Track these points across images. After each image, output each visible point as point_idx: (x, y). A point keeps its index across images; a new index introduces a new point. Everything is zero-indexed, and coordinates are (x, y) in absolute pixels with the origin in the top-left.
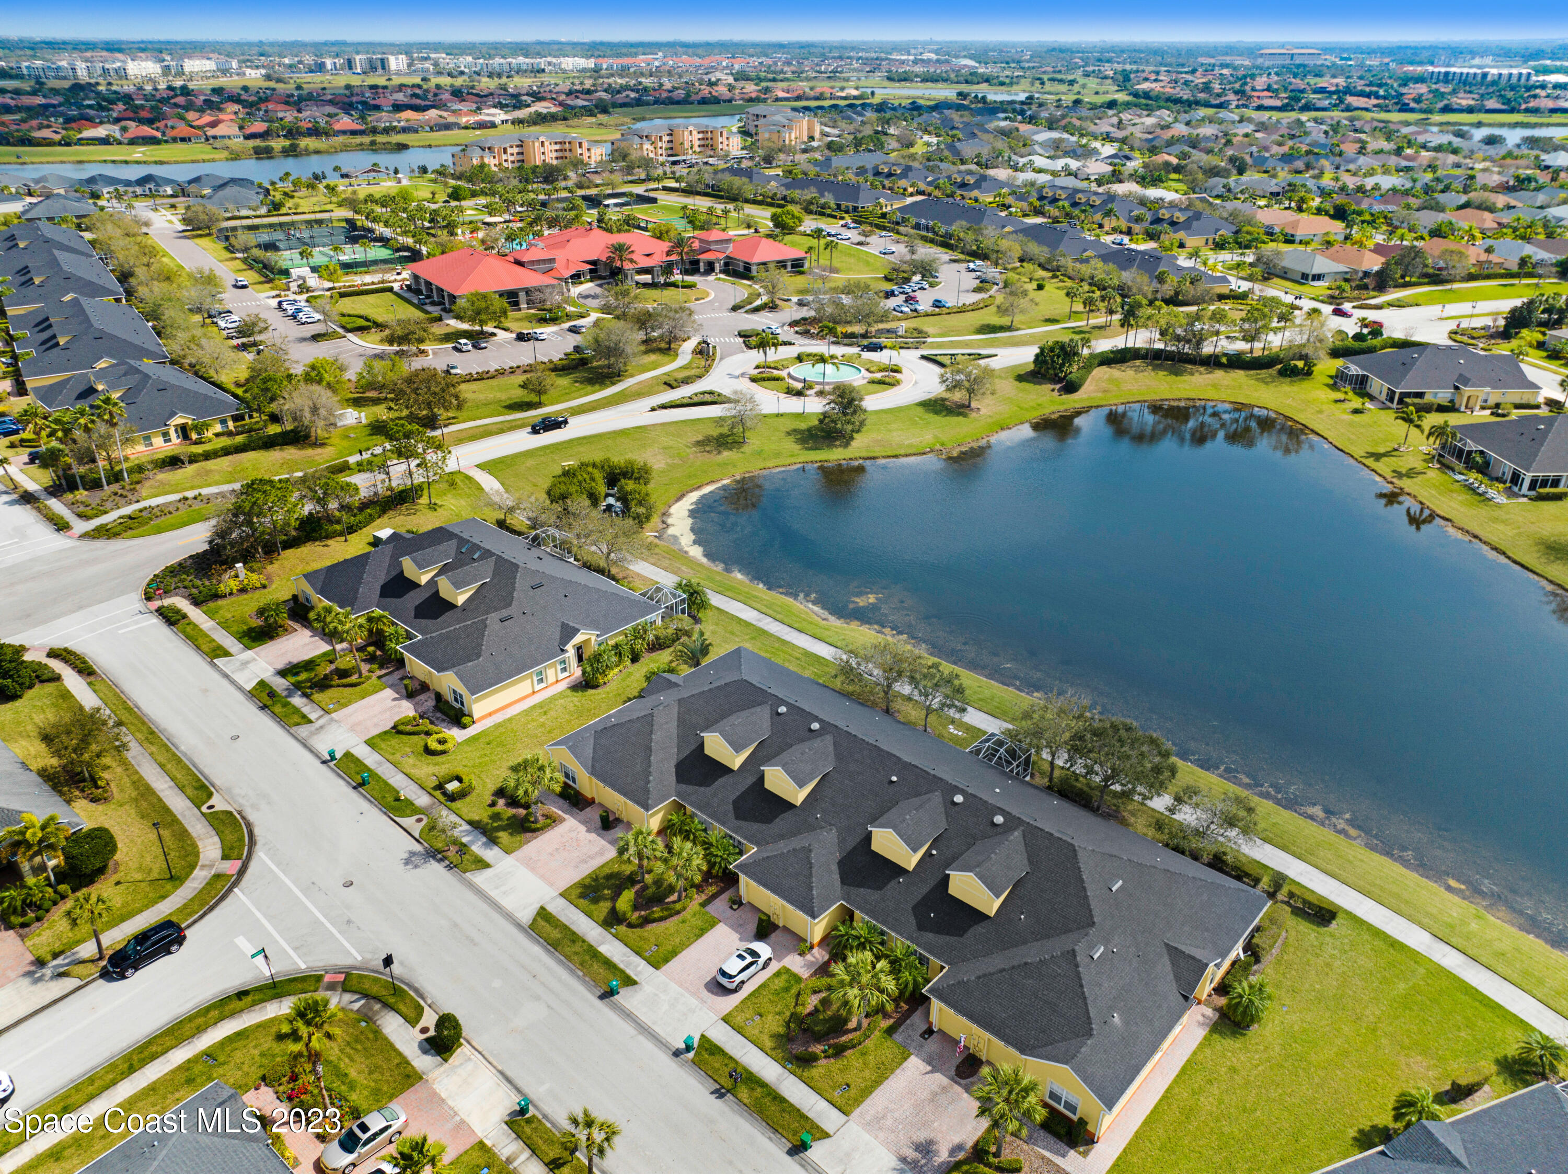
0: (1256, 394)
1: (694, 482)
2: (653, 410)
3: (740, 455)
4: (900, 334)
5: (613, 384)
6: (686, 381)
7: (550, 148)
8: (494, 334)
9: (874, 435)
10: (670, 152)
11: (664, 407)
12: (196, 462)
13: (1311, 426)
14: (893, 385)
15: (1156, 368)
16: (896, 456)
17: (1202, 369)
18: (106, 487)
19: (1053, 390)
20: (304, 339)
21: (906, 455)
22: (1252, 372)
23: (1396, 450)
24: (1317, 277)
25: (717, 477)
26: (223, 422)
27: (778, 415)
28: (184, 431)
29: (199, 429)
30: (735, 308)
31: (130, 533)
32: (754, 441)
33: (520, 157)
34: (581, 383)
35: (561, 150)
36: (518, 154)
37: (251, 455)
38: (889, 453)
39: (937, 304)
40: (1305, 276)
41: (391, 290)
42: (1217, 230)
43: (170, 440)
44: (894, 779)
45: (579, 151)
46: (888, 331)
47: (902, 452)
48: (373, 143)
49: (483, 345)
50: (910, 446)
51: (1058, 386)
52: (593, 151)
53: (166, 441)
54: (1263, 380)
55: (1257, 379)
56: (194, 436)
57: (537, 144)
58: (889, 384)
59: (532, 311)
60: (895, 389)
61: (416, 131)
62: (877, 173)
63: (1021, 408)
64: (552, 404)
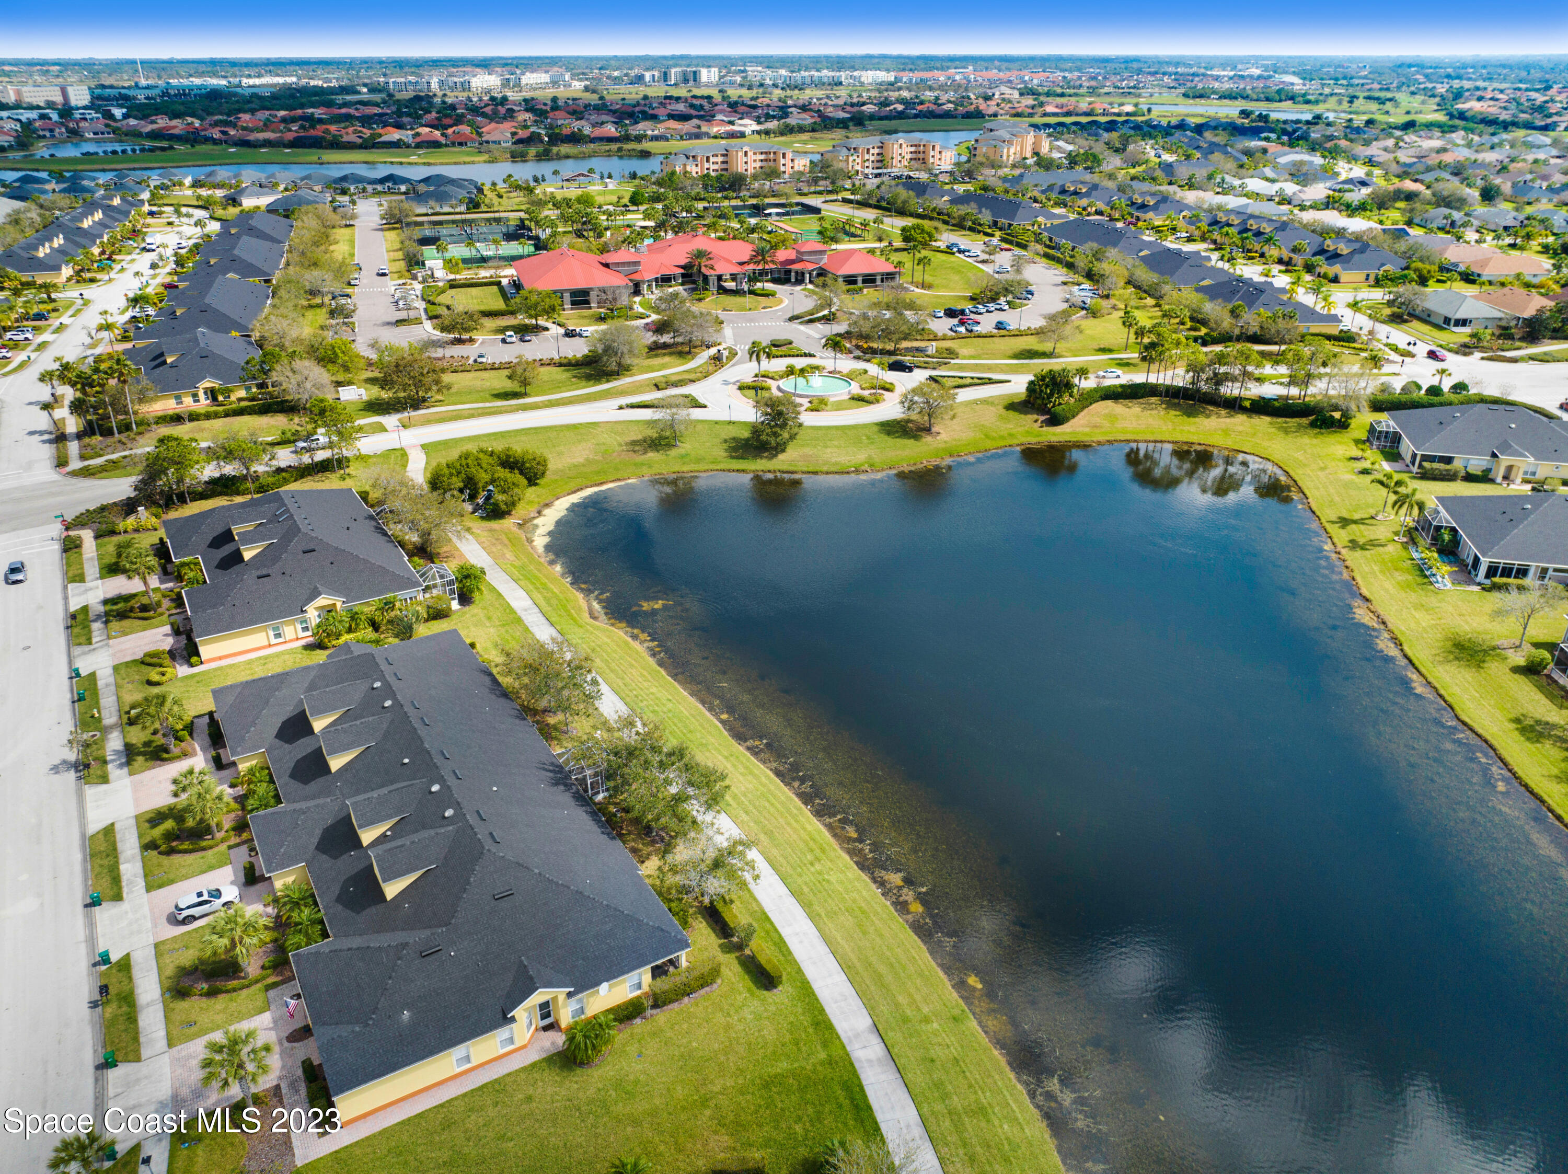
0: (1266, 444)
1: (602, 478)
2: (621, 408)
3: (664, 457)
4: (929, 353)
5: (608, 381)
6: (675, 384)
7: (754, 157)
8: (547, 329)
9: (808, 450)
10: (879, 165)
11: (632, 406)
12: (198, 420)
13: (1300, 483)
14: (871, 403)
15: (1170, 406)
16: (815, 473)
17: (1223, 412)
18: (117, 435)
19: (1036, 421)
20: (388, 323)
21: (827, 473)
22: (1280, 420)
23: (1373, 518)
24: (1463, 322)
25: (626, 475)
26: (248, 389)
27: (730, 423)
28: (212, 394)
29: (227, 392)
30: (792, 319)
31: (104, 474)
32: (685, 447)
33: (724, 166)
34: (579, 378)
35: (766, 160)
36: (723, 162)
37: (246, 419)
38: (811, 469)
39: (1000, 326)
40: (1447, 320)
41: (499, 284)
42: (1383, 265)
43: (198, 401)
44: (406, 761)
45: (782, 161)
46: (918, 349)
47: (825, 469)
48: (620, 149)
49: (528, 338)
50: (836, 464)
51: (1043, 418)
52: (796, 162)
53: (195, 401)
54: (1286, 431)
55: (1279, 429)
56: (221, 398)
57: (740, 154)
58: (867, 402)
59: (602, 310)
60: (872, 406)
61: (667, 140)
62: (1063, 191)
63: (987, 436)
64: (536, 395)
